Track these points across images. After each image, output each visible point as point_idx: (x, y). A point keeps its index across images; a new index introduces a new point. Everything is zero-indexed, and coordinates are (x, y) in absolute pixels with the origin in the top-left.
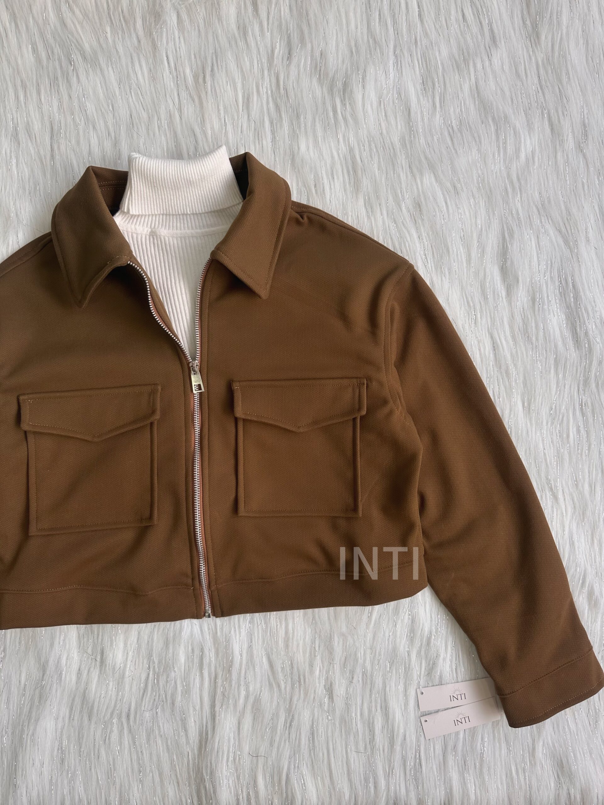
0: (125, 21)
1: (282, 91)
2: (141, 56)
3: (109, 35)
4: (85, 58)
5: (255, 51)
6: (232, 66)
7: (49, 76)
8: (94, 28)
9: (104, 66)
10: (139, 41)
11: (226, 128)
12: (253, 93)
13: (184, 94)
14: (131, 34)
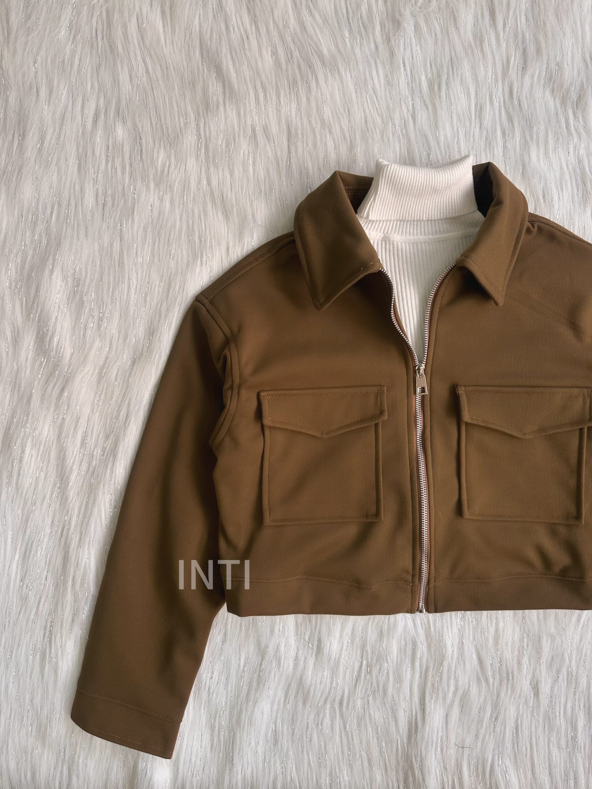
0: (365, 28)
1: (516, 102)
2: (378, 62)
3: (347, 40)
4: (323, 63)
5: (490, 62)
6: (468, 75)
7: (288, 79)
8: (333, 33)
9: (342, 70)
10: (377, 47)
11: (458, 138)
12: (486, 103)
13: (418, 101)
14: (369, 40)
